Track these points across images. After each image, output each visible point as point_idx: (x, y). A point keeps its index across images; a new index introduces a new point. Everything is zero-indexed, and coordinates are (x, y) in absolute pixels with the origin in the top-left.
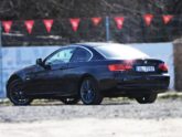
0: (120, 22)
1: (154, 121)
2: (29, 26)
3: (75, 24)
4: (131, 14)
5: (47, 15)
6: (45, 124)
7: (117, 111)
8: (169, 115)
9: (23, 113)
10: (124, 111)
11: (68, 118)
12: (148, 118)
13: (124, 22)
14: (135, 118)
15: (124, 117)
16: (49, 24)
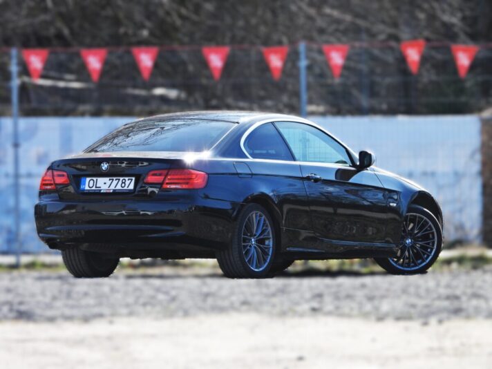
0: (337, 59)
1: (415, 325)
2: (94, 62)
3: (216, 61)
4: (372, 35)
5: (145, 33)
6: (122, 326)
7: (319, 296)
8: (457, 311)
9: (69, 295)
10: (337, 297)
11: (186, 314)
12: (398, 318)
13: (348, 58)
14: (365, 315)
15: (338, 313)
16: (146, 60)
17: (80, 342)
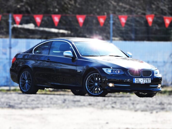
0: (123, 20)
1: (148, 113)
2: (38, 20)
3: (81, 20)
5: (57, 10)
6: (45, 111)
7: (115, 103)
8: (163, 109)
10: (121, 103)
11: (68, 107)
12: (142, 111)
13: (127, 21)
14: (131, 109)
15: (121, 108)
16: (56, 19)
17: (31, 116)
